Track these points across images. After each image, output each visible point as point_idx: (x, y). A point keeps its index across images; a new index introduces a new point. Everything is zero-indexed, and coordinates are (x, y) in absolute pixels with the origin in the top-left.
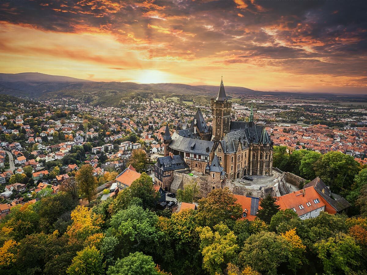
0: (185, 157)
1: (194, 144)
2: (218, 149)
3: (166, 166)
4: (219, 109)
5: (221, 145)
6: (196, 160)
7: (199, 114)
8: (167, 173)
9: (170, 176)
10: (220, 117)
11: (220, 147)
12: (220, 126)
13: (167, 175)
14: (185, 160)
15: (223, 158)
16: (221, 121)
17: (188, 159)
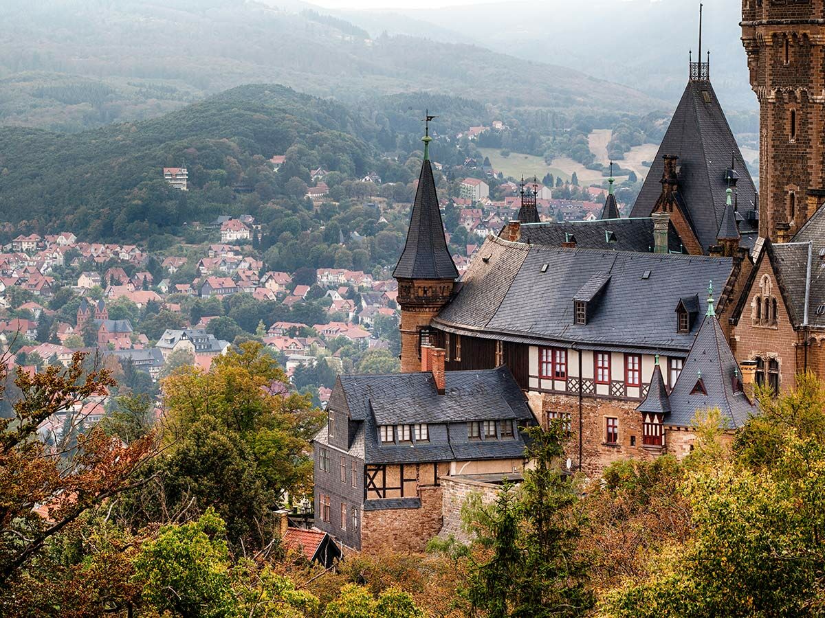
0: (533, 383)
1: (599, 285)
2: (754, 304)
3: (385, 435)
4: (794, 36)
5: (776, 272)
6: (611, 398)
7: (700, 114)
8: (393, 478)
9: (417, 503)
10: (798, 93)
11: (765, 285)
12: (803, 158)
13: (392, 495)
14: (535, 401)
15: (791, 365)
16: (805, 123)
17: (553, 392)
